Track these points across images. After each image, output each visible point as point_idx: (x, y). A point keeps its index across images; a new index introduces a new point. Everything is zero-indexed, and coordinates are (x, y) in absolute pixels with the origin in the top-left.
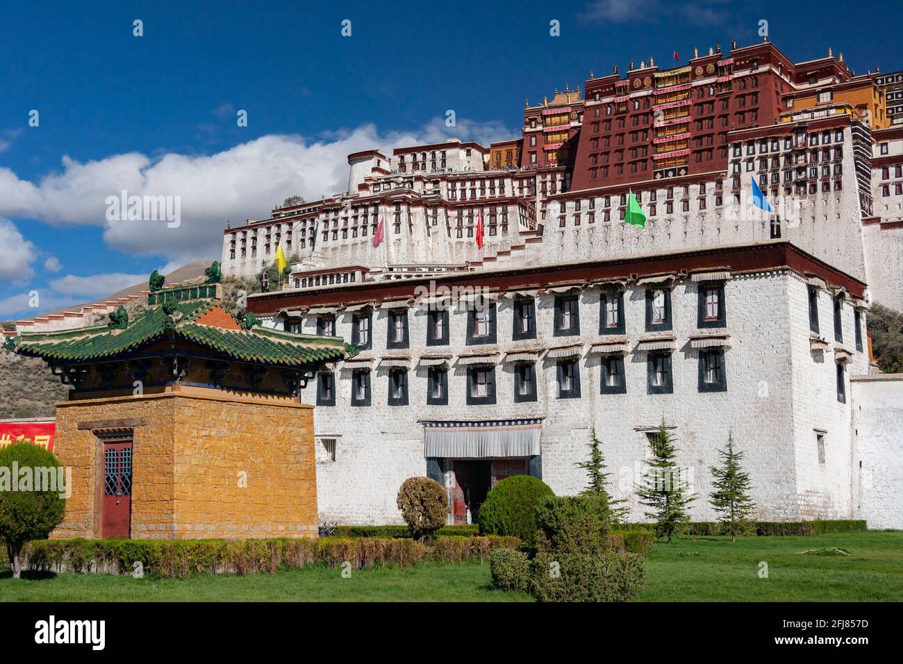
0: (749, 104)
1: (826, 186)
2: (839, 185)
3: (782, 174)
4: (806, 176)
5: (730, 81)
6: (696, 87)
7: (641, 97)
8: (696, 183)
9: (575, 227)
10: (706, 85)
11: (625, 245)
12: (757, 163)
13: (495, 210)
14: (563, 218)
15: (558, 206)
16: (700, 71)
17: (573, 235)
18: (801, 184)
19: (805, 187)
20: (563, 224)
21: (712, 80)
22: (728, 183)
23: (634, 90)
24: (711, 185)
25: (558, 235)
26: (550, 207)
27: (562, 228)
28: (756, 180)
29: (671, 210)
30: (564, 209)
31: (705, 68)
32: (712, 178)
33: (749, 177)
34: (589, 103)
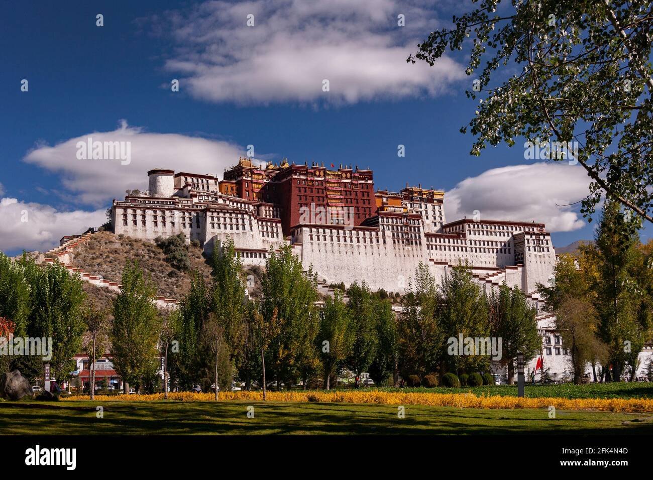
0: (366, 197)
1: (416, 243)
2: (420, 243)
3: (400, 234)
4: (408, 237)
5: (357, 184)
6: (343, 182)
7: (320, 181)
8: (368, 231)
9: (317, 242)
10: (347, 183)
11: (341, 254)
12: (390, 227)
13: (272, 225)
14: (311, 236)
15: (308, 229)
16: (344, 175)
17: (317, 245)
18: (408, 240)
19: (409, 242)
20: (312, 239)
21: (349, 181)
22: (380, 234)
23: (315, 175)
24: (374, 233)
25: (310, 244)
26: (304, 229)
27: (312, 241)
28: (391, 234)
29: (358, 241)
30: (311, 231)
31: (346, 174)
32: (374, 230)
33: (388, 233)
34: (294, 176)
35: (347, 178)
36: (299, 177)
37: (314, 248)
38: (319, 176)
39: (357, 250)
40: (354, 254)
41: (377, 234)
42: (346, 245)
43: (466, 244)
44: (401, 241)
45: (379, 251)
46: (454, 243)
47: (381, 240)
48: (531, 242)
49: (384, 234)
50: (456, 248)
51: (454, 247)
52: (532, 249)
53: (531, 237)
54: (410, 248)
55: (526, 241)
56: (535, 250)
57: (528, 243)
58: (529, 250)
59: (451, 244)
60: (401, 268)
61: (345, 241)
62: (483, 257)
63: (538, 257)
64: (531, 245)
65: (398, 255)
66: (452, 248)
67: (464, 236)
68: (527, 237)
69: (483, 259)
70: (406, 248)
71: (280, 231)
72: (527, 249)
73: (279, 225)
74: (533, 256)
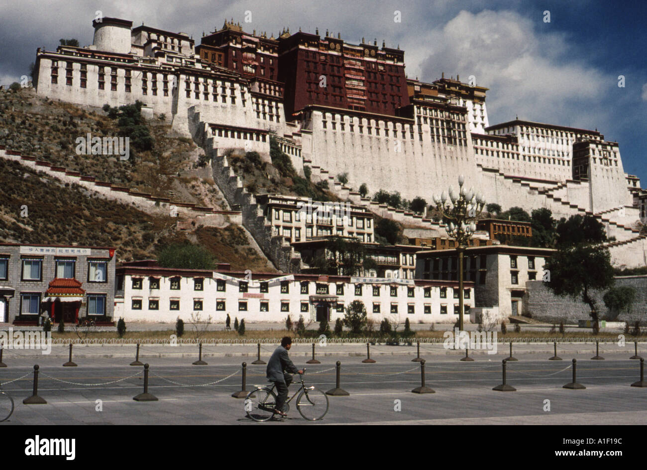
1: (461, 143)
2: (466, 144)
3: (440, 130)
4: (451, 135)
5: (385, 65)
6: (366, 61)
7: (335, 56)
8: (400, 123)
9: (333, 130)
10: (371, 62)
12: (428, 121)
13: (271, 104)
14: (325, 122)
15: (320, 113)
16: (367, 51)
17: (332, 136)
18: (450, 139)
19: (451, 140)
20: (325, 126)
21: (374, 60)
22: (416, 127)
23: (330, 49)
24: (407, 126)
25: (323, 133)
26: (315, 112)
27: (325, 129)
28: (429, 129)
29: (387, 134)
30: (324, 117)
31: (370, 51)
32: (407, 122)
33: (426, 127)
34: (301, 47)
35: (370, 56)
36: (307, 49)
37: (328, 138)
38: (334, 50)
39: (385, 145)
40: (381, 150)
41: (411, 128)
42: (370, 138)
43: (517, 150)
44: (441, 138)
45: (413, 149)
46: (503, 148)
47: (416, 135)
48: (597, 152)
49: (420, 129)
50: (506, 155)
51: (503, 153)
52: (598, 160)
53: (597, 147)
54: (453, 148)
55: (591, 151)
56: (601, 163)
57: (594, 154)
58: (595, 162)
59: (500, 149)
60: (441, 173)
61: (370, 132)
62: (537, 167)
63: (605, 170)
64: (597, 156)
65: (437, 156)
66: (501, 154)
67: (516, 140)
68: (592, 146)
69: (538, 170)
70: (448, 147)
71: (282, 112)
72: (592, 161)
73: (281, 105)
74: (599, 169)
